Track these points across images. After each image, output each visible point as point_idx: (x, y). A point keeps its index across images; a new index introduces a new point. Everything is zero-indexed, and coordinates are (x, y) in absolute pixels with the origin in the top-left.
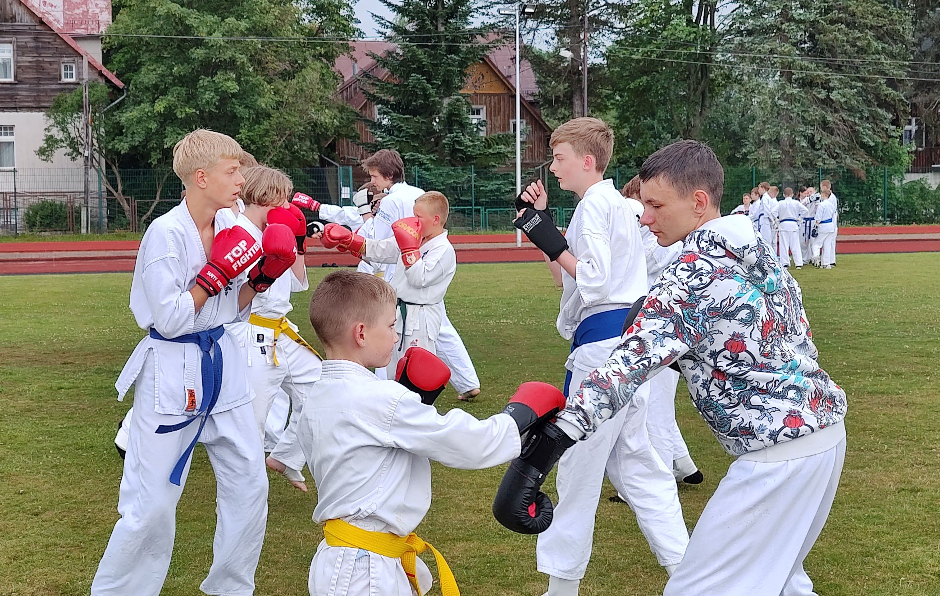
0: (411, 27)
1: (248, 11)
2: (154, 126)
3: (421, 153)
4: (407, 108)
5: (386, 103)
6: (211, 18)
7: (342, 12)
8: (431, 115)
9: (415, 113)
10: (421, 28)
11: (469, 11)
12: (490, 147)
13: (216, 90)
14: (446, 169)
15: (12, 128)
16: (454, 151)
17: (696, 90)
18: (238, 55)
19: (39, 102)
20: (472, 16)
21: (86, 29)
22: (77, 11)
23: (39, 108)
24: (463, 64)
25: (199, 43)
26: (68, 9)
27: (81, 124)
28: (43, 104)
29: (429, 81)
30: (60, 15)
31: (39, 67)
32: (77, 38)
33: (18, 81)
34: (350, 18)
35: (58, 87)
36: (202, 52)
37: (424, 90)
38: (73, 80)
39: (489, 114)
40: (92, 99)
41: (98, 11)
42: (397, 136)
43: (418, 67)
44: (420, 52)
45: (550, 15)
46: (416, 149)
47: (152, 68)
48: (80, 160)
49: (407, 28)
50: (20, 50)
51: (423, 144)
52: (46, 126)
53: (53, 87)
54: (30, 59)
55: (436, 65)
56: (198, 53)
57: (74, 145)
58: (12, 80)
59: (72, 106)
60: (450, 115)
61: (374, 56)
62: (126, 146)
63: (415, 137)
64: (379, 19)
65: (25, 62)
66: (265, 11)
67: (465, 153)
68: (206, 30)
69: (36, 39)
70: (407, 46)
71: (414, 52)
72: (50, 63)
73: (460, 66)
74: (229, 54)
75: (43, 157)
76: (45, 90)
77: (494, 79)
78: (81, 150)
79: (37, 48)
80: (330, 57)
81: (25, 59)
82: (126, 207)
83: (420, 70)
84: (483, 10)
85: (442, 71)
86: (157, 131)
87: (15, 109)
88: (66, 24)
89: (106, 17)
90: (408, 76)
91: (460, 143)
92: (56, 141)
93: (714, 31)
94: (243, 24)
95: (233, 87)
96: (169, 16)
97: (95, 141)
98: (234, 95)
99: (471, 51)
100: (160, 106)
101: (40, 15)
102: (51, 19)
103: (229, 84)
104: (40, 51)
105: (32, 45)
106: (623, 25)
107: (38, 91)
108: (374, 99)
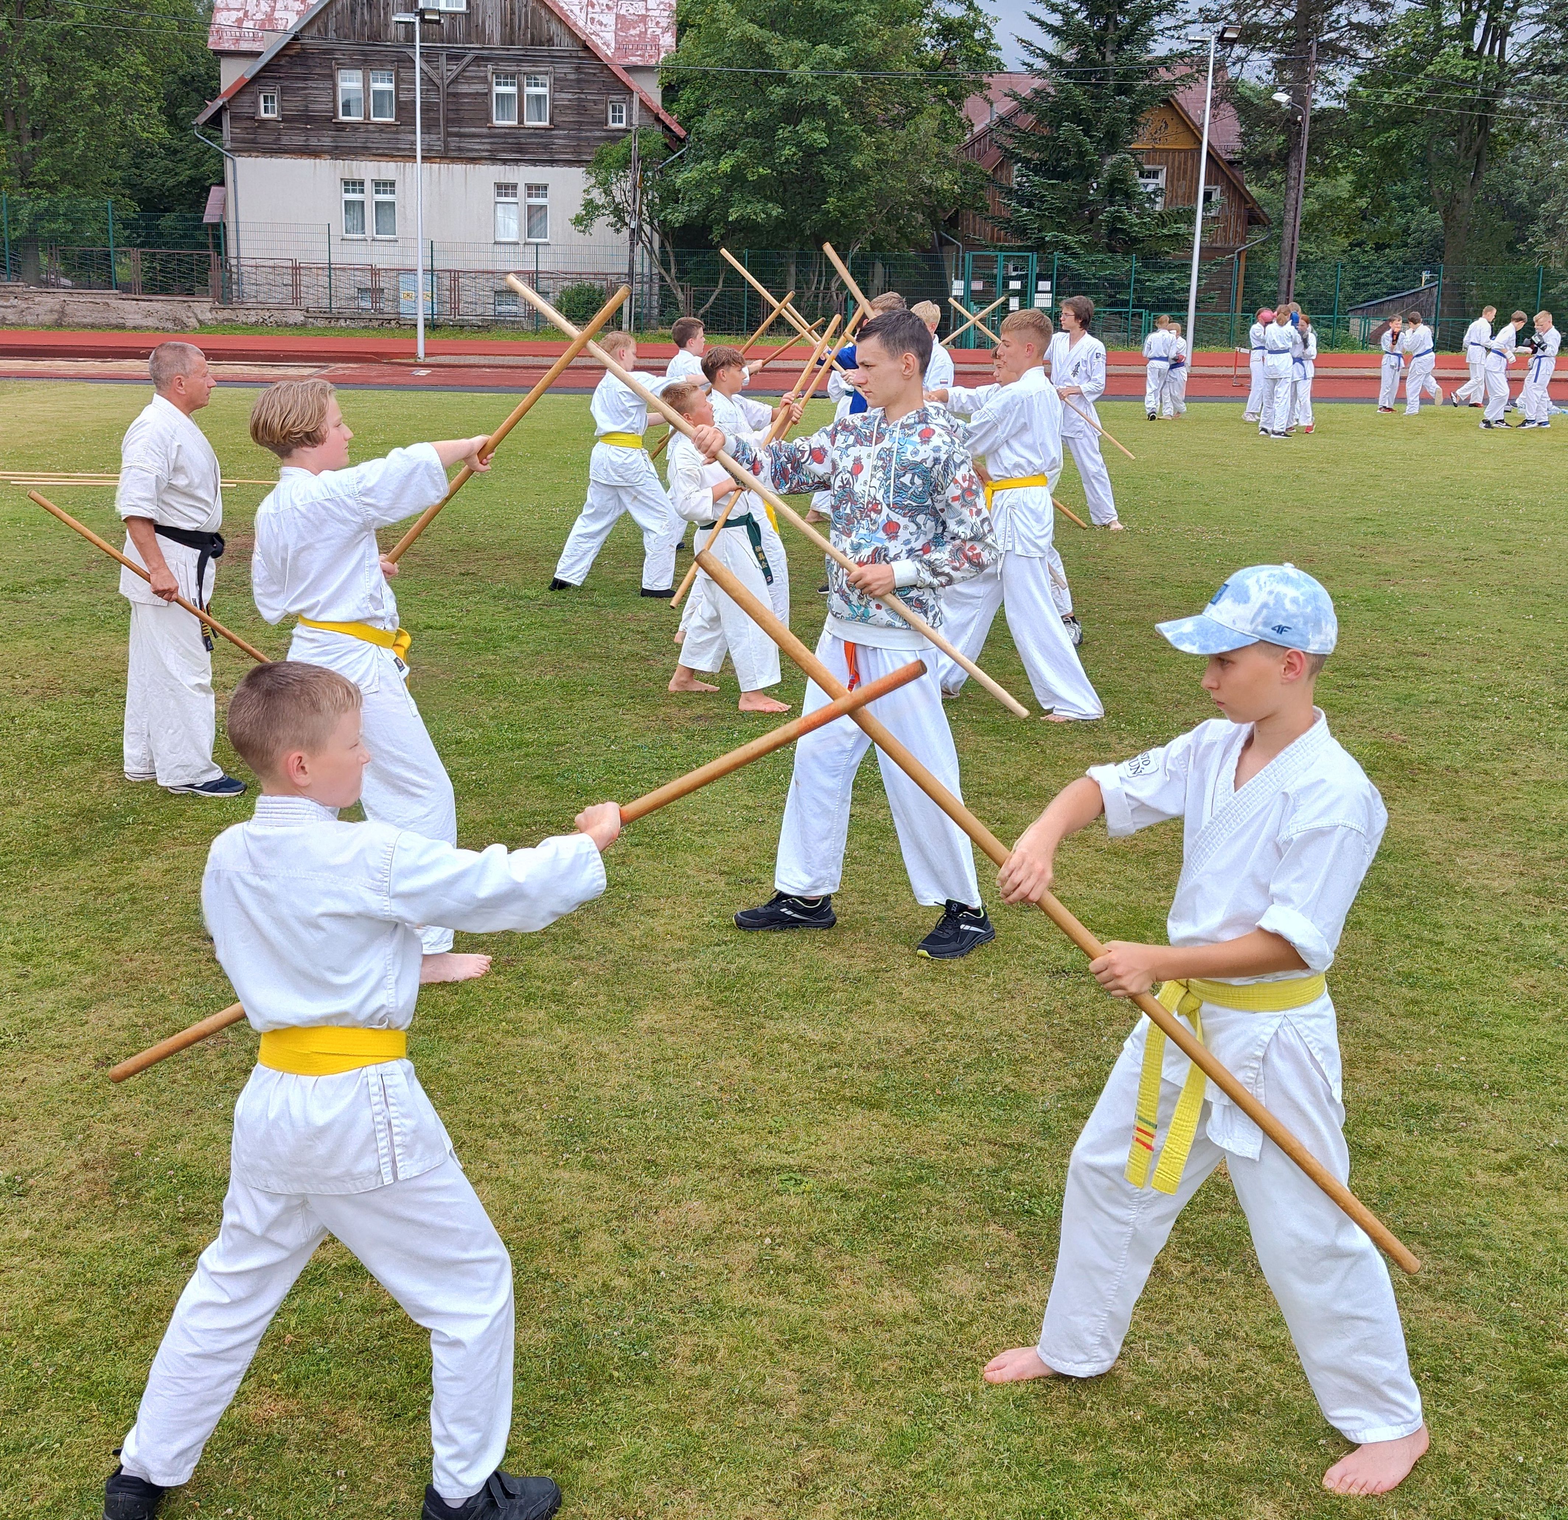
0: (1069, 56)
1: (848, 35)
2: (716, 191)
3: (1067, 232)
4: (1055, 168)
5: (1027, 162)
6: (798, 44)
7: (978, 35)
8: (1087, 179)
9: (1064, 176)
10: (1083, 58)
11: (1152, 33)
12: (1164, 225)
13: (798, 145)
14: (1101, 256)
15: (545, 187)
16: (1113, 231)
17: (1468, 149)
18: (830, 97)
19: (580, 153)
20: (1155, 41)
21: (642, 56)
22: (632, 32)
23: (578, 163)
24: (1135, 109)
25: (781, 79)
26: (621, 29)
27: (628, 185)
28: (585, 157)
29: (1086, 133)
30: (610, 37)
31: (580, 107)
32: (631, 69)
33: (555, 125)
34: (986, 44)
35: (604, 134)
36: (783, 92)
37: (1079, 144)
38: (623, 125)
39: (1169, 179)
40: (643, 153)
41: (659, 31)
42: (1039, 209)
43: (1074, 113)
44: (1077, 91)
45: (1266, 38)
46: (1062, 228)
47: (718, 112)
48: (626, 232)
49: (1064, 58)
50: (558, 85)
51: (1071, 220)
52: (585, 187)
53: (598, 134)
54: (570, 96)
55: (1098, 110)
56: (778, 93)
57: (618, 212)
58: (546, 124)
59: (618, 161)
60: (1113, 181)
61: (1015, 96)
62: (681, 217)
63: (1061, 211)
64: (1026, 44)
65: (563, 99)
66: (871, 35)
67: (1128, 234)
68: (790, 61)
69: (578, 69)
70: (1060, 84)
71: (1069, 91)
72: (595, 102)
73: (1132, 111)
74: (818, 94)
75: (582, 228)
76: (587, 138)
77: (1181, 129)
78: (627, 220)
79: (579, 81)
80: (957, 97)
81: (564, 95)
82: (680, 296)
83: (1077, 117)
84: (1172, 33)
85: (1105, 117)
86: (721, 196)
87: (552, 162)
88: (617, 49)
89: (668, 40)
90: (1059, 126)
91: (1122, 220)
92: (597, 207)
93: (1503, 65)
94: (839, 54)
95: (821, 139)
96: (745, 41)
97: (644, 208)
98: (822, 150)
99: (1150, 91)
100: (725, 165)
101: (584, 38)
102: (599, 42)
103: (816, 135)
104: (583, 85)
105: (572, 77)
106: (1370, 55)
107: (579, 139)
108: (1011, 156)
